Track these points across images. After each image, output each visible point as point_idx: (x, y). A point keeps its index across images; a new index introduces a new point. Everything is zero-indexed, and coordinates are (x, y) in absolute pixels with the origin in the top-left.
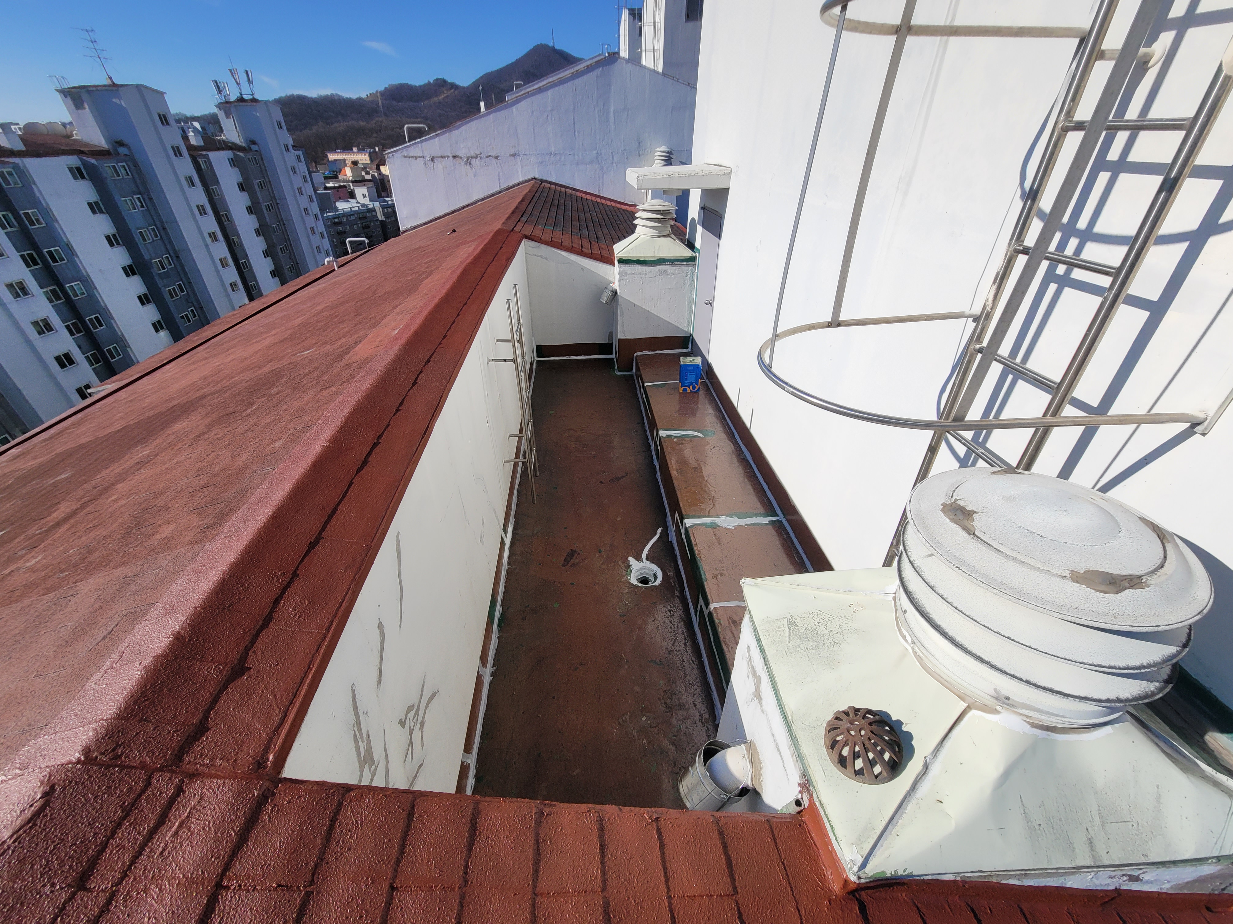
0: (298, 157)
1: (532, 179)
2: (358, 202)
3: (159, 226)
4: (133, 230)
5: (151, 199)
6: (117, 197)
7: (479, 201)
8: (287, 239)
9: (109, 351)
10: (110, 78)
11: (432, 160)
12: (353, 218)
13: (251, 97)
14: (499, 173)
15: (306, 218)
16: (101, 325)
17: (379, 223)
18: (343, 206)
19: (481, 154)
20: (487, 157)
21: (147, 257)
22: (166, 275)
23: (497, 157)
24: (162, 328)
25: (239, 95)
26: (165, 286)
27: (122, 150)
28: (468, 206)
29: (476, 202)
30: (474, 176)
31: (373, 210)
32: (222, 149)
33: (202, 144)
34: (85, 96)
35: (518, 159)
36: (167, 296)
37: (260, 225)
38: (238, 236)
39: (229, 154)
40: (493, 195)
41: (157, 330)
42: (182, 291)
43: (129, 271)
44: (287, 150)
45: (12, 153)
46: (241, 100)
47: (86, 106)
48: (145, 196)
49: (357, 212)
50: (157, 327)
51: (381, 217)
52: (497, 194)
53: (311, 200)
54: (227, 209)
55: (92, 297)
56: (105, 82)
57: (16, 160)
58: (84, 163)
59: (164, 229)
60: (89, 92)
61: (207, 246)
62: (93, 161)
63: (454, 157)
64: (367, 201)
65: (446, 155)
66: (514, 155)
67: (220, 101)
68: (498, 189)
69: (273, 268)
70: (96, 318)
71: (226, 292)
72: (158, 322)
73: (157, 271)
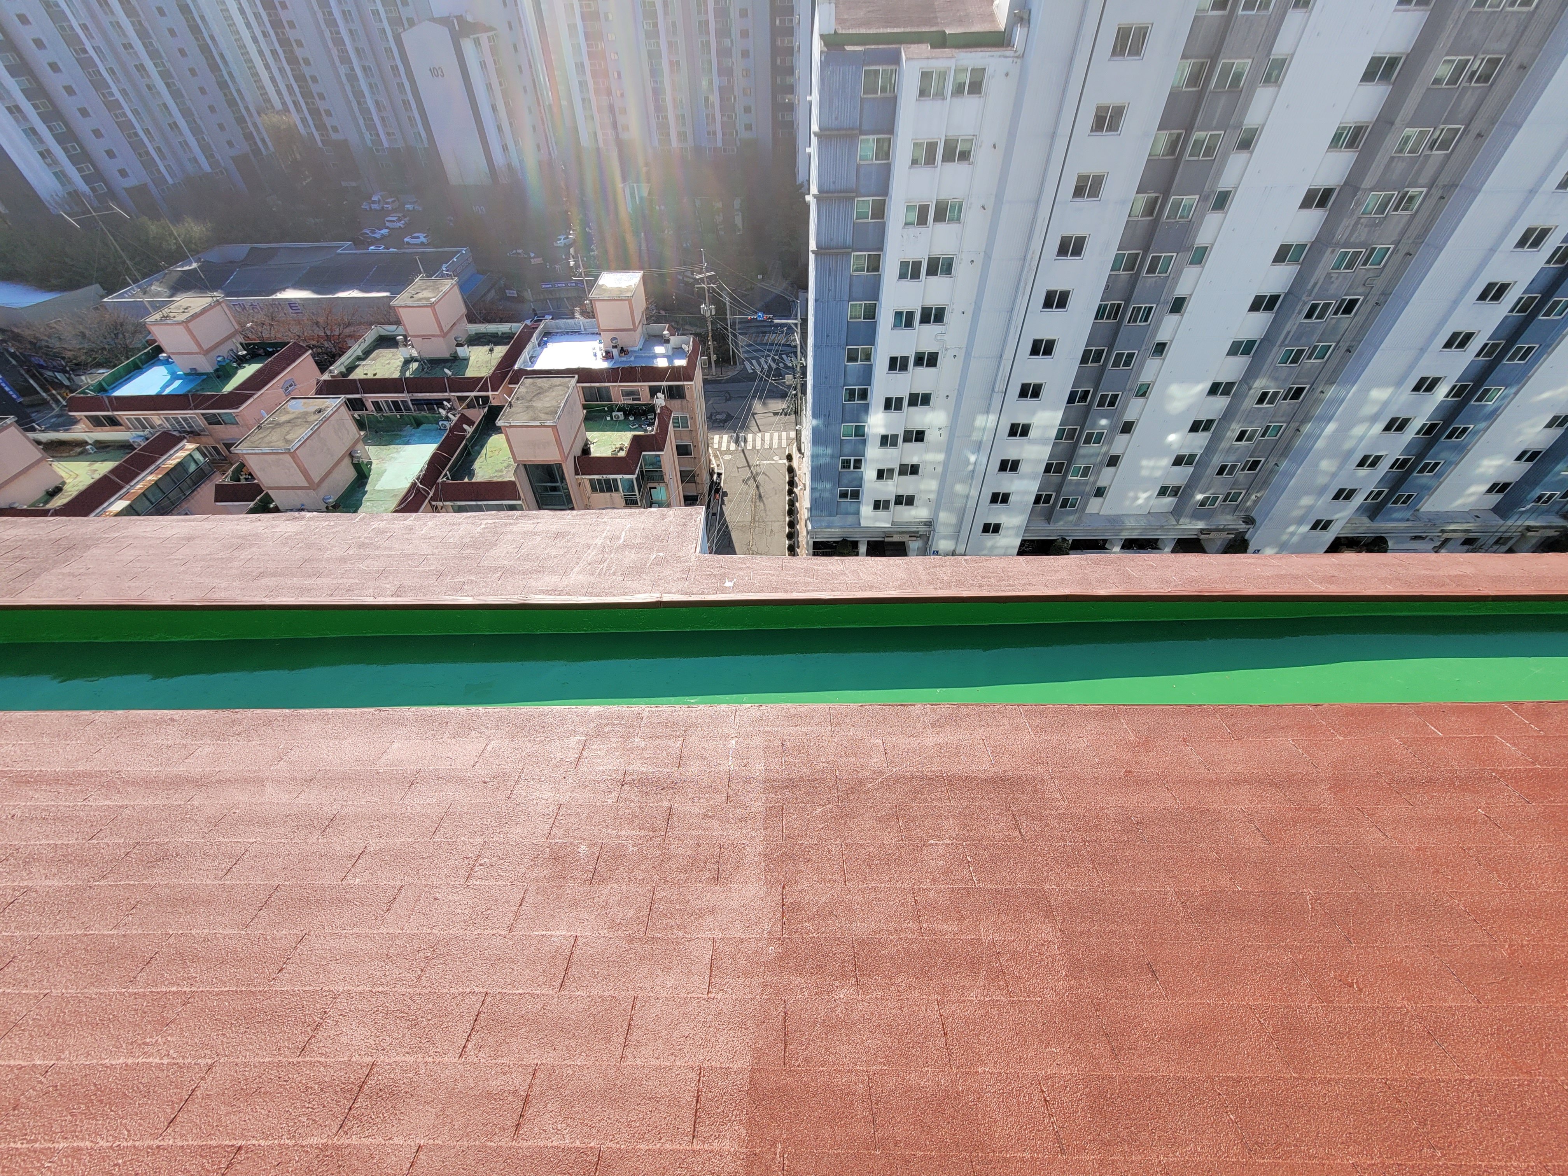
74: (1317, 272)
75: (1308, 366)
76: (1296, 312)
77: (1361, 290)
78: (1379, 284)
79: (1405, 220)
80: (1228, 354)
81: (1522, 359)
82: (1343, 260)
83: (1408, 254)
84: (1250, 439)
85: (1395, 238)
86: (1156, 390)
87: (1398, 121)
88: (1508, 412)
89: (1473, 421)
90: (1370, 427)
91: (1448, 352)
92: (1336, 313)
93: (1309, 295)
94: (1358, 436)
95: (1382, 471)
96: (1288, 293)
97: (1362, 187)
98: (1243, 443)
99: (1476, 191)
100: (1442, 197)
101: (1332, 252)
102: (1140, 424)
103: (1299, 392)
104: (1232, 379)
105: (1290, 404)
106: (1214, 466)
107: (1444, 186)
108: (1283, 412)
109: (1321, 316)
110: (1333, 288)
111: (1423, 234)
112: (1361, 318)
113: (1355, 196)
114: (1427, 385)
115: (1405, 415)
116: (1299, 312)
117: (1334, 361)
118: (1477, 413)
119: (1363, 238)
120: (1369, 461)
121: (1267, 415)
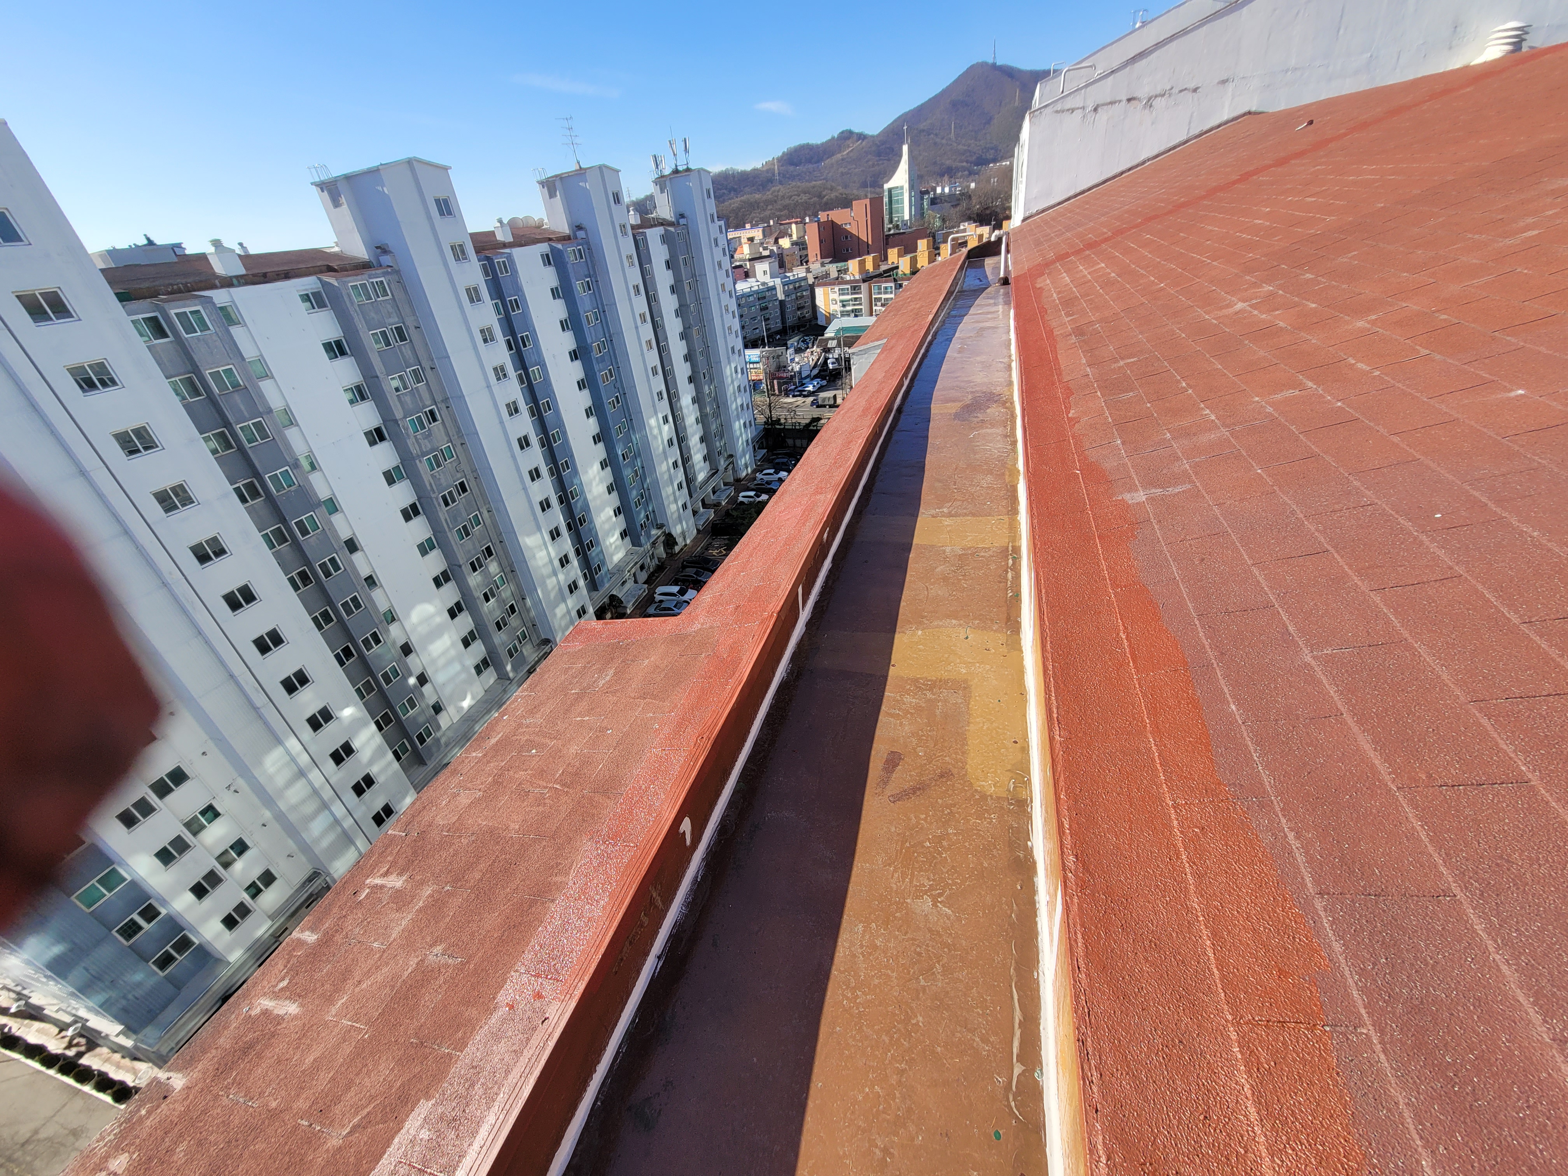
0: (720, 227)
1: (1244, 115)
2: (757, 281)
3: (601, 310)
4: (582, 312)
5: (597, 281)
6: (573, 280)
7: (1149, 160)
8: (701, 320)
9: (553, 435)
10: (579, 163)
11: (1095, 110)
12: (751, 299)
13: (685, 167)
14: (1193, 113)
15: (722, 295)
17: (777, 303)
18: (743, 286)
19: (1172, 88)
20: (1181, 91)
21: (589, 341)
22: (601, 360)
23: (1195, 90)
24: (592, 414)
25: (674, 167)
26: (600, 371)
27: (581, 234)
28: (1130, 169)
29: (1144, 162)
30: (1153, 123)
31: (773, 288)
32: (655, 226)
33: (639, 222)
34: (558, 184)
35: (1230, 86)
36: (600, 381)
37: (680, 306)
38: (662, 317)
39: (660, 230)
40: (1174, 148)
41: (588, 417)
42: (611, 376)
43: (574, 355)
44: (713, 221)
45: (505, 245)
46: (676, 171)
47: (558, 193)
48: (593, 279)
49: (757, 292)
50: (589, 413)
51: (781, 296)
52: (1179, 146)
53: (728, 276)
54: (656, 290)
55: (547, 382)
56: (574, 167)
57: (507, 251)
58: (553, 249)
59: (604, 311)
60: (561, 178)
61: (637, 328)
62: (560, 246)
63: (1129, 100)
64: (767, 279)
65: (1117, 99)
66: (1224, 82)
67: (657, 176)
68: (1184, 137)
69: (686, 351)
70: (547, 402)
71: (648, 376)
72: (590, 408)
73: (596, 354)
74: (424, 476)
75: (477, 533)
76: (435, 506)
77: (459, 475)
78: (465, 466)
79: (441, 427)
80: (423, 556)
81: (568, 468)
82: (431, 464)
83: (462, 444)
84: (493, 596)
85: (446, 439)
86: (399, 612)
87: (379, 374)
88: (589, 497)
89: (582, 510)
90: (545, 544)
91: (537, 483)
92: (460, 495)
93: (434, 492)
94: (544, 553)
95: (575, 562)
96: (419, 499)
97: (397, 418)
98: (492, 600)
99: (462, 397)
100: (448, 407)
101: (420, 461)
102: (415, 641)
103: (489, 551)
104: (442, 569)
105: (492, 561)
106: (492, 628)
107: (442, 401)
108: (493, 567)
109: (454, 501)
110: (443, 482)
111: (459, 431)
112: (476, 491)
113: (399, 425)
114: (545, 505)
115: (552, 527)
116: (439, 505)
117: (488, 522)
118: (579, 505)
119: (429, 446)
120: (564, 561)
121: (487, 575)
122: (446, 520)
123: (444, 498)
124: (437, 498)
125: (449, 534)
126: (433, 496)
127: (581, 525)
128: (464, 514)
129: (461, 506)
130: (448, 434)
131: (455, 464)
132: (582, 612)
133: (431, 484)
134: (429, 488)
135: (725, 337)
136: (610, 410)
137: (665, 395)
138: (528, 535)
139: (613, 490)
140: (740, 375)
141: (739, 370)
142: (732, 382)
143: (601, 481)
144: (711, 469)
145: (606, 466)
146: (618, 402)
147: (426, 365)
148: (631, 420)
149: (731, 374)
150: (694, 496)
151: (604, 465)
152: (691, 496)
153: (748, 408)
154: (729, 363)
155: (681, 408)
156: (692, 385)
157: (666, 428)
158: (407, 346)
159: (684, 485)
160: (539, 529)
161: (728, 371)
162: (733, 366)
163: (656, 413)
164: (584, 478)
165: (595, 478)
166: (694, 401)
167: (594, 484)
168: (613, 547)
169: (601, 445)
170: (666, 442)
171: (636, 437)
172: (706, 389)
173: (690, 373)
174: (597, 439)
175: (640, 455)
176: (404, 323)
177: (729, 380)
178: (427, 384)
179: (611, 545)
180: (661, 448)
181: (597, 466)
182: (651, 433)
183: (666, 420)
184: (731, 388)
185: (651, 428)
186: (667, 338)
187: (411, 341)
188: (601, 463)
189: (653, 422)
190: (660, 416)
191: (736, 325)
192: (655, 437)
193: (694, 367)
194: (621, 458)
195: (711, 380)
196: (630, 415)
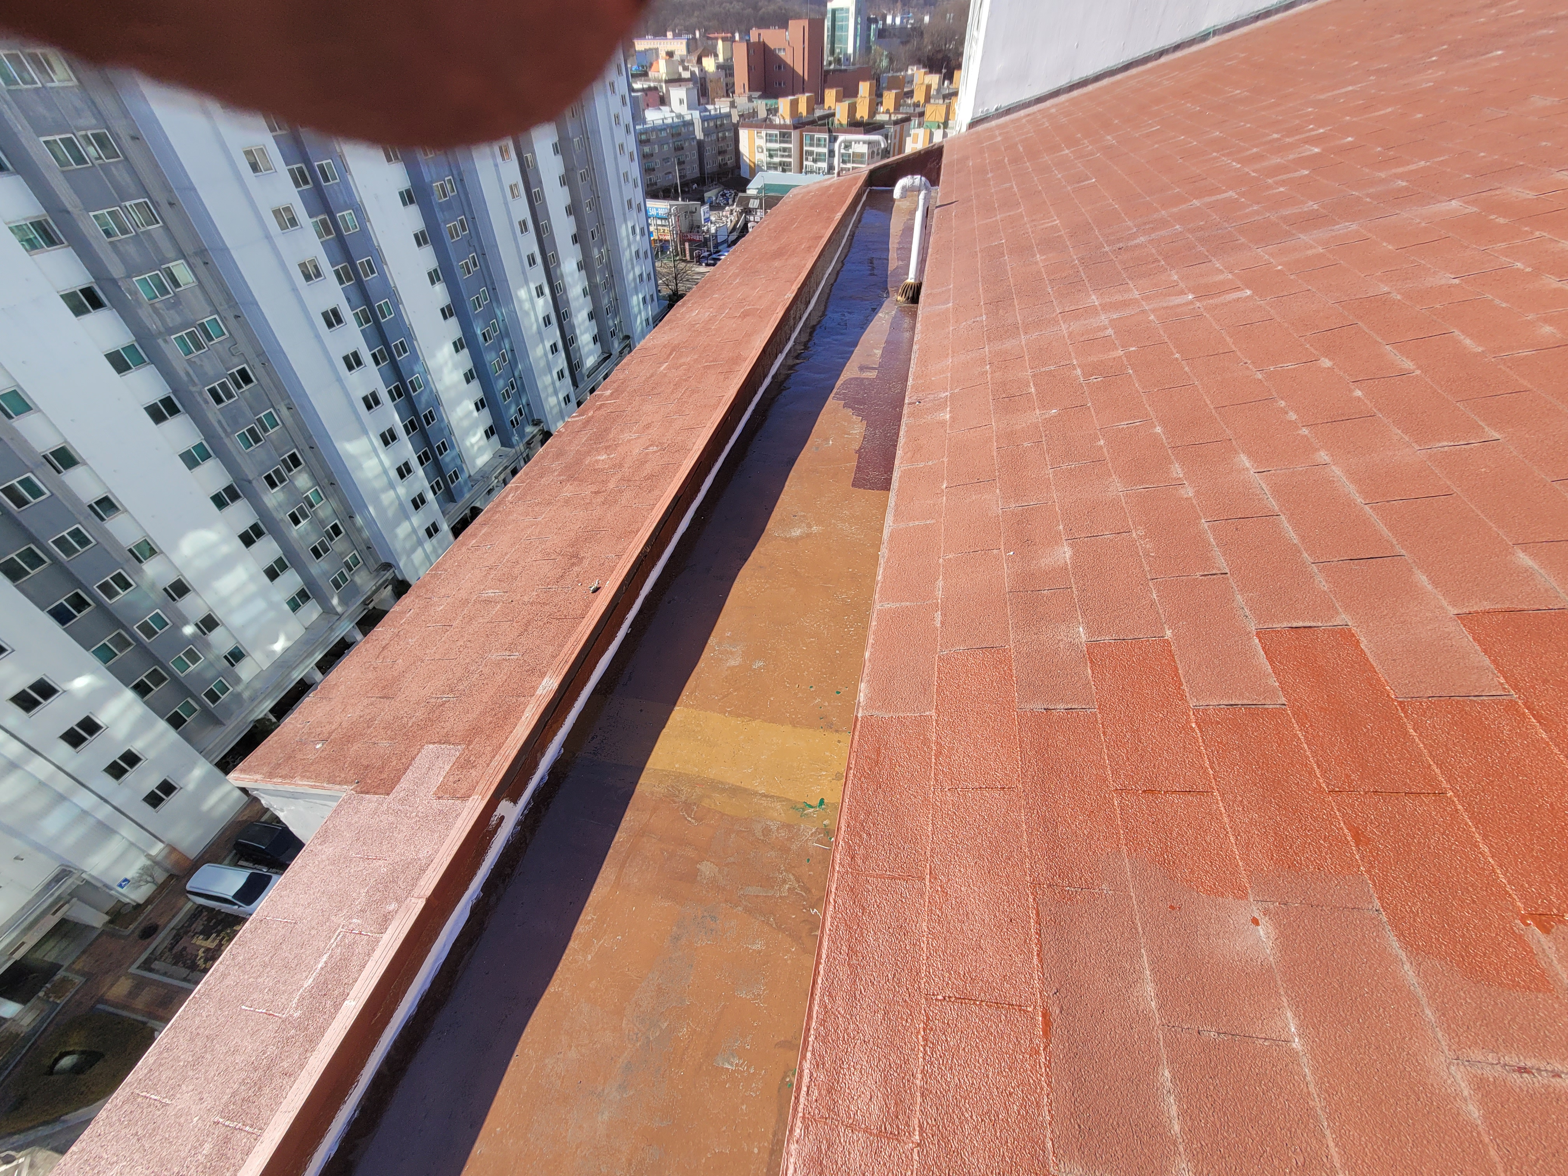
2: (672, 111)
8: (589, 161)
9: (380, 307)
12: (664, 134)
15: (616, 130)
16: (373, 272)
17: (695, 142)
18: (653, 116)
21: (427, 179)
22: (448, 206)
24: (439, 280)
26: (446, 223)
31: (691, 123)
36: (447, 236)
41: (433, 283)
42: (464, 230)
43: (408, 198)
49: (670, 126)
50: (433, 277)
51: (699, 135)
53: (622, 104)
55: (364, 234)
64: (683, 110)
69: (568, 201)
70: (368, 262)
71: (514, 233)
72: (435, 271)
73: (438, 199)
74: (176, 364)
75: (273, 437)
76: (202, 402)
77: (236, 360)
78: (245, 348)
80: (190, 469)
81: (405, 351)
82: (186, 344)
83: (237, 317)
84: (305, 516)
85: (208, 309)
86: (159, 540)
87: (70, 208)
88: (440, 387)
89: (428, 405)
90: (375, 450)
91: (357, 373)
92: (239, 387)
93: (195, 384)
94: (375, 461)
95: (419, 471)
96: (175, 392)
97: (116, 276)
98: (303, 523)
99: (225, 250)
100: (206, 263)
101: (165, 341)
102: (189, 577)
103: (294, 458)
104: (225, 485)
105: (300, 472)
106: (307, 555)
107: (196, 254)
108: (302, 480)
109: (230, 396)
110: (209, 369)
111: (229, 298)
112: (266, 381)
113: (120, 287)
114: (372, 401)
115: (385, 429)
116: (206, 402)
117: (289, 421)
118: (424, 399)
119: (178, 320)
120: (404, 471)
121: (292, 490)
122: (219, 422)
123: (213, 392)
124: (201, 393)
125: (227, 441)
126: (193, 389)
127: (428, 423)
128: (249, 413)
129: (243, 404)
130: (211, 302)
131: (227, 345)
132: (432, 531)
133: (188, 374)
134: (185, 378)
135: (620, 187)
136: (463, 277)
137: (539, 259)
138: (350, 439)
139: (473, 378)
140: (638, 237)
141: (638, 230)
142: (629, 245)
143: (456, 367)
144: (603, 353)
145: (462, 347)
146: (475, 265)
147: (161, 197)
148: (494, 289)
149: (628, 236)
150: (581, 386)
151: (458, 346)
152: (575, 384)
153: (649, 278)
154: (625, 221)
155: (562, 275)
156: (578, 245)
157: (540, 302)
158: (120, 166)
159: (567, 373)
160: (365, 432)
161: (623, 231)
162: (630, 225)
163: (526, 282)
164: (431, 364)
165: (446, 363)
166: (580, 267)
167: (446, 371)
168: (476, 448)
169: (453, 321)
170: (541, 320)
171: (502, 312)
172: (596, 254)
173: (574, 230)
174: (446, 313)
175: (508, 335)
176: (108, 129)
177: (625, 242)
178: (166, 227)
179: (472, 445)
180: (535, 327)
181: (449, 348)
182: (521, 308)
183: (540, 292)
184: (627, 253)
185: (520, 301)
186: (541, 182)
187: (126, 158)
188: (455, 344)
189: (522, 293)
190: (533, 287)
191: (635, 170)
192: (527, 313)
193: (579, 223)
194: (481, 339)
195: (603, 241)
196: (493, 283)
